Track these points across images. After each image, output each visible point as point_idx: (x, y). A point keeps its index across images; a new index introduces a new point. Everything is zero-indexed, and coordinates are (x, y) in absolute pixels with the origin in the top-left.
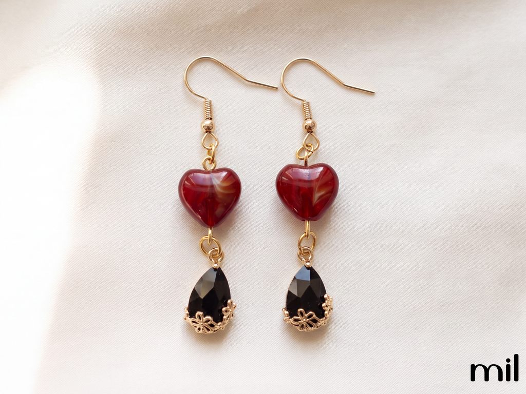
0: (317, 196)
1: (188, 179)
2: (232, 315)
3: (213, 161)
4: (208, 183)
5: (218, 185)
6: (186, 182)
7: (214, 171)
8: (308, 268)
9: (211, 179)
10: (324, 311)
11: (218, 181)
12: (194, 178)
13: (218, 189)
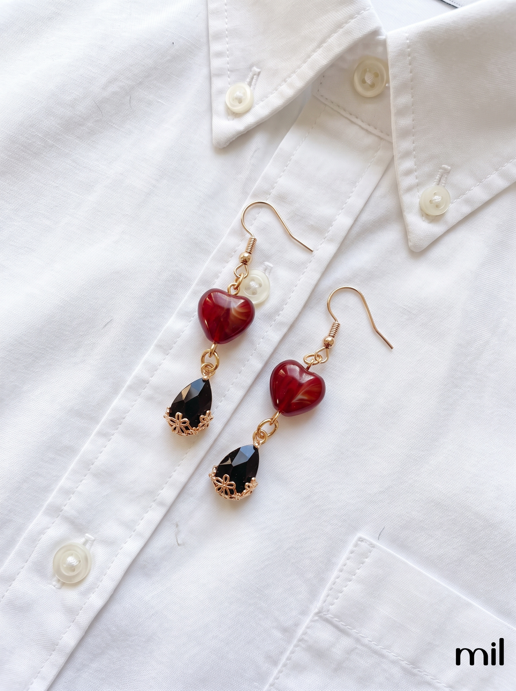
0: (300, 396)
1: (210, 297)
2: (208, 426)
3: (236, 288)
4: (226, 306)
5: (234, 309)
6: (207, 298)
7: (236, 296)
8: (256, 449)
9: (230, 302)
10: (245, 489)
11: (235, 305)
12: (216, 297)
13: (233, 312)
